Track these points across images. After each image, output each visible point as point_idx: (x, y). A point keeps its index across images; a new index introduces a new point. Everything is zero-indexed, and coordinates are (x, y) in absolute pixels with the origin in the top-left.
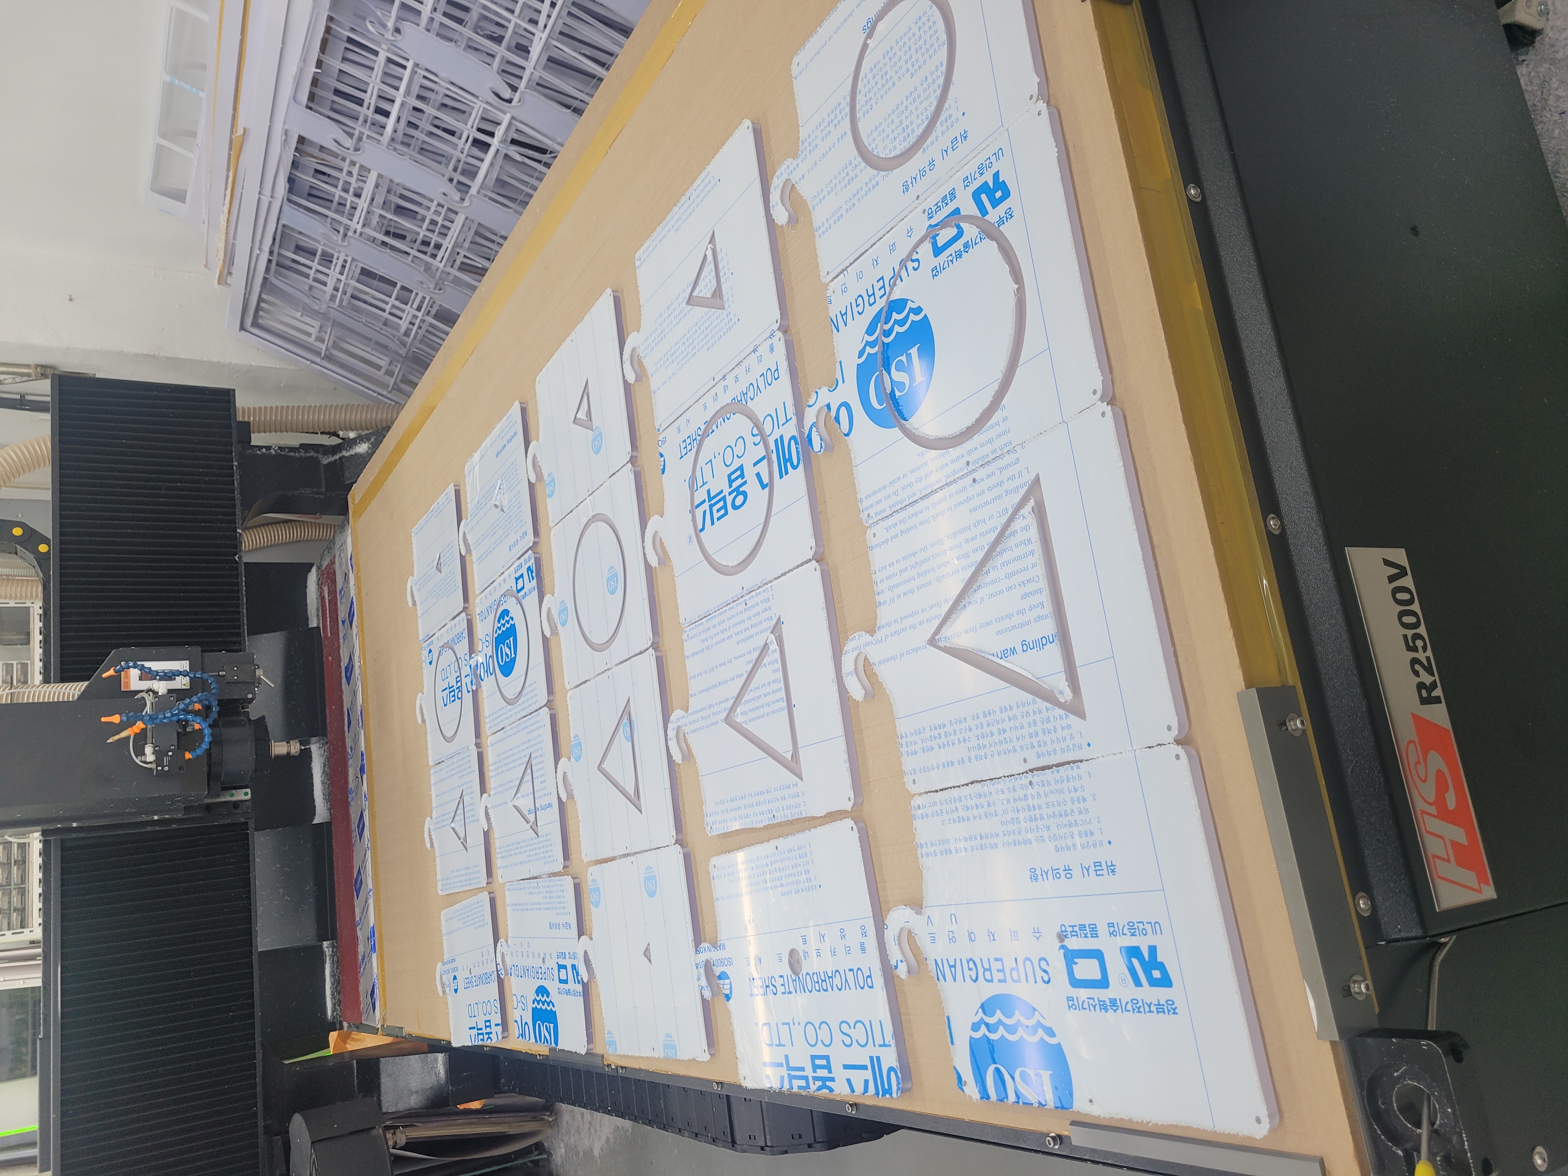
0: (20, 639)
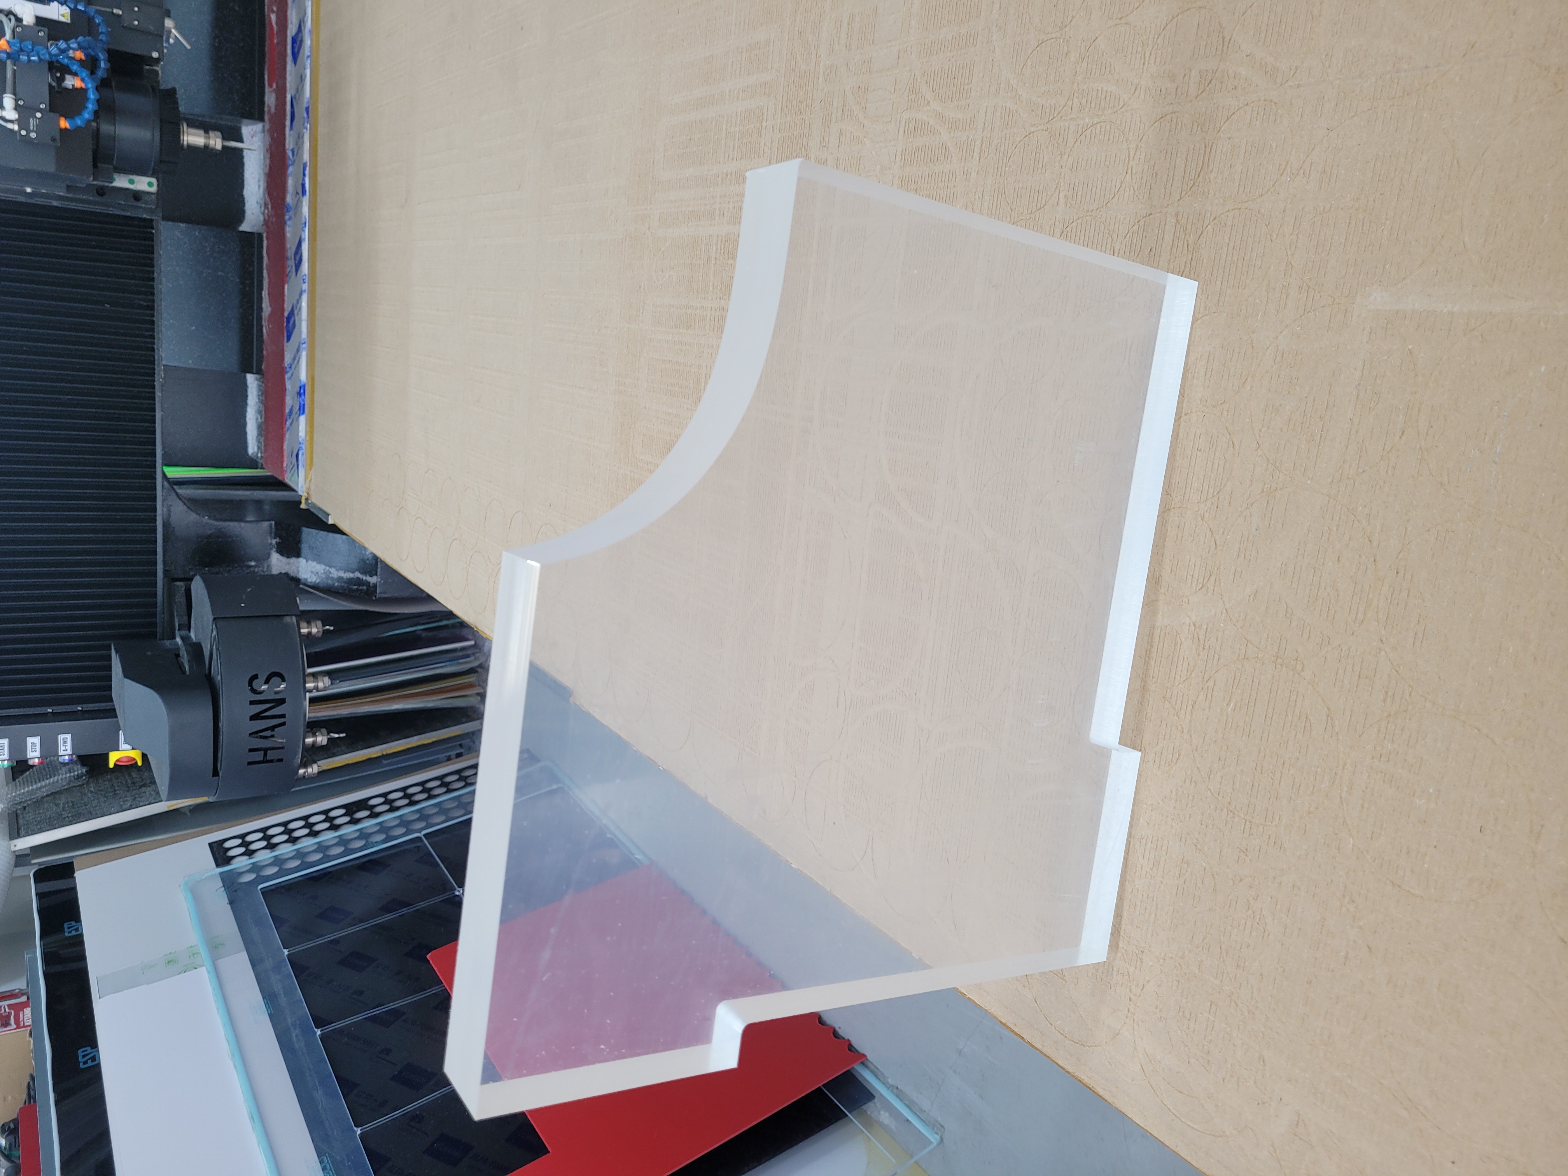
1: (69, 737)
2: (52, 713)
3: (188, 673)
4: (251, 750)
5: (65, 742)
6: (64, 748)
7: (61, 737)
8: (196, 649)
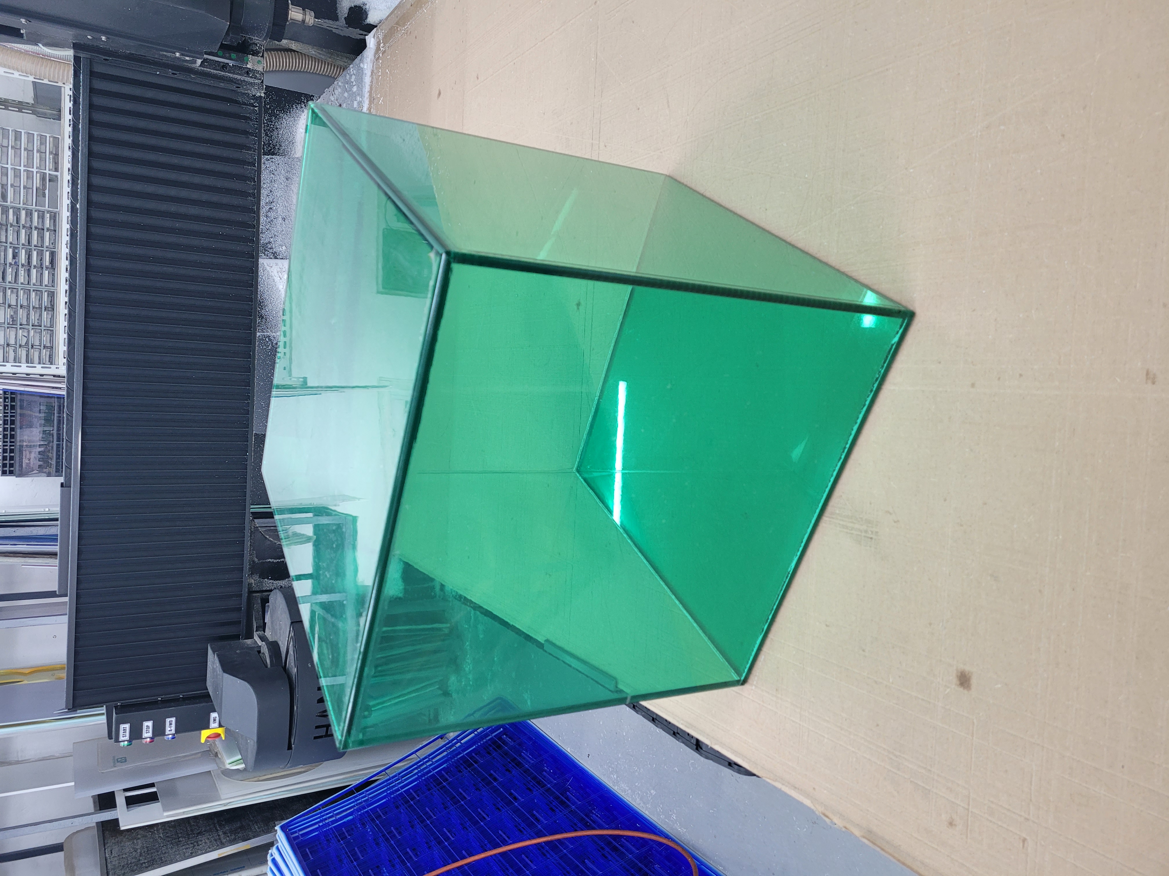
0: (53, 114)
1: (173, 720)
2: (161, 700)
3: (269, 666)
4: (317, 727)
5: (171, 724)
6: (169, 729)
7: (168, 720)
8: (274, 647)
